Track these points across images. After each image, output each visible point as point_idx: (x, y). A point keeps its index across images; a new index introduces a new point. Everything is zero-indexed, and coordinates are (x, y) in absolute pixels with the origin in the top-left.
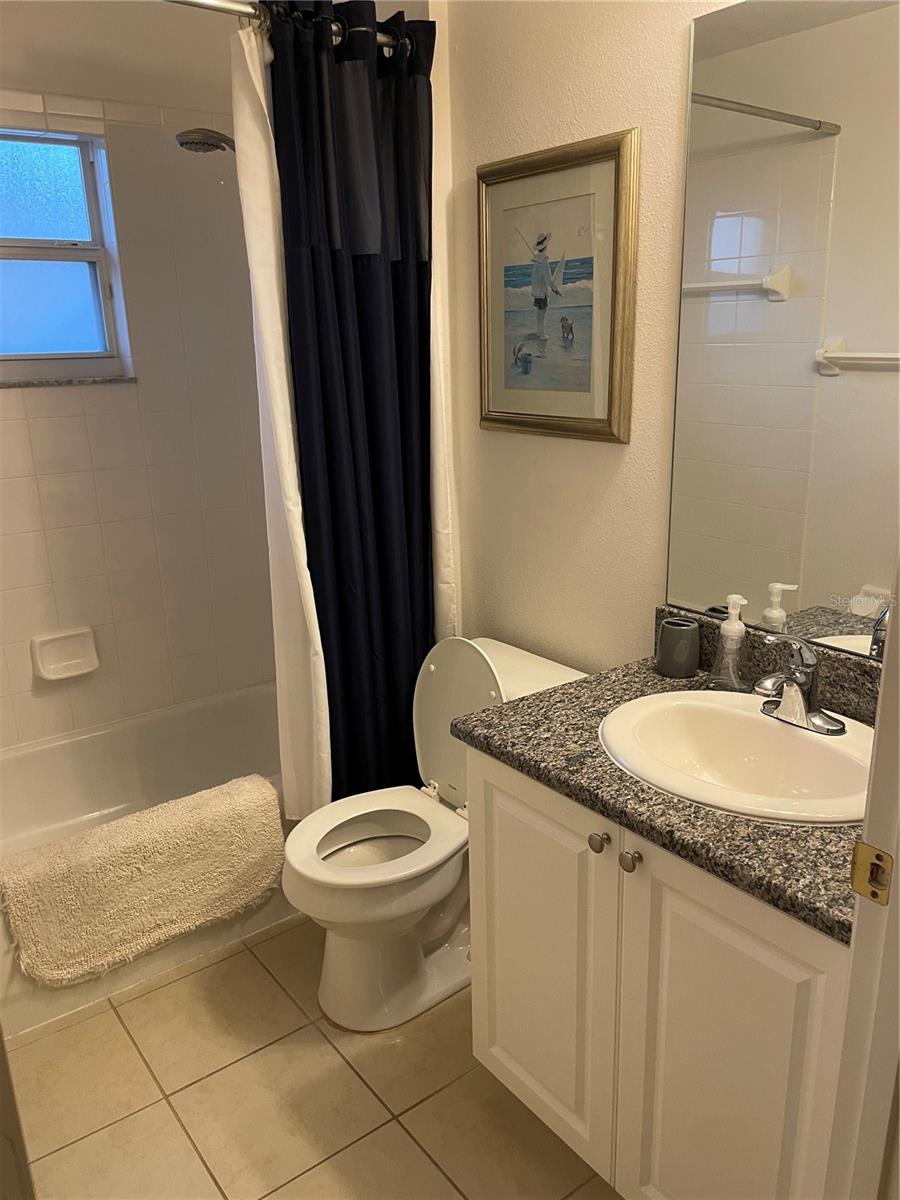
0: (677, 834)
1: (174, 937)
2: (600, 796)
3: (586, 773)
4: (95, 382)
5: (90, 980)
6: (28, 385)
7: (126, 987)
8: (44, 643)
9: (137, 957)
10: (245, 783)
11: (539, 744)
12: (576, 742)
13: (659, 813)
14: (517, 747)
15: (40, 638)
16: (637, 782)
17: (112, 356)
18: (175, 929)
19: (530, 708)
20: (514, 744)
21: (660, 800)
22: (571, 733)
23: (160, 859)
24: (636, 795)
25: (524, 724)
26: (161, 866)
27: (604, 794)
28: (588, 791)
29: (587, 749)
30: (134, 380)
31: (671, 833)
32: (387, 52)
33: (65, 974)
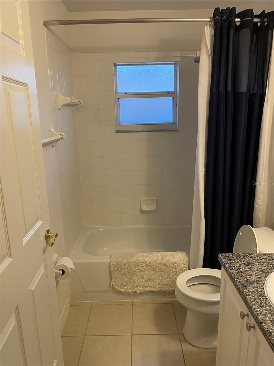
0: (263, 324)
1: (151, 291)
2: (247, 298)
3: (249, 288)
4: (167, 131)
5: (128, 294)
6: (149, 131)
7: (138, 300)
8: (144, 200)
9: (141, 293)
10: (180, 254)
11: (241, 272)
12: (256, 276)
13: (263, 314)
14: (233, 270)
15: (143, 198)
16: (266, 299)
17: (174, 123)
18: (152, 289)
19: (251, 258)
20: (232, 269)
21: (269, 309)
22: (258, 272)
23: (150, 268)
24: (261, 304)
25: (243, 263)
26: (150, 270)
27: (249, 299)
28: (244, 295)
29: (258, 280)
30: (178, 130)
31: (262, 323)
32: (259, 24)
33: (121, 290)
